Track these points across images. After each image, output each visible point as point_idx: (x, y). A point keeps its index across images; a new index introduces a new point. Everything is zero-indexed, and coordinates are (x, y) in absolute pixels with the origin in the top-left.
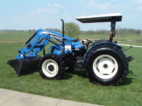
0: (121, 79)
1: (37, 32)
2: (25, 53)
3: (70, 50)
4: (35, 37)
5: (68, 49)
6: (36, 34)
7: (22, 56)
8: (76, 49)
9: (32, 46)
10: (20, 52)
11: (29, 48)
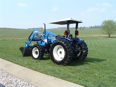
0: (66, 61)
1: (33, 31)
2: (28, 43)
3: (47, 42)
4: (32, 35)
5: (46, 42)
6: (32, 33)
7: (27, 45)
8: (52, 42)
9: (31, 40)
10: (26, 43)
11: (30, 41)
